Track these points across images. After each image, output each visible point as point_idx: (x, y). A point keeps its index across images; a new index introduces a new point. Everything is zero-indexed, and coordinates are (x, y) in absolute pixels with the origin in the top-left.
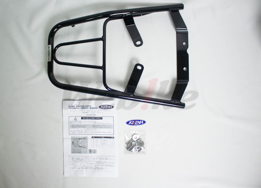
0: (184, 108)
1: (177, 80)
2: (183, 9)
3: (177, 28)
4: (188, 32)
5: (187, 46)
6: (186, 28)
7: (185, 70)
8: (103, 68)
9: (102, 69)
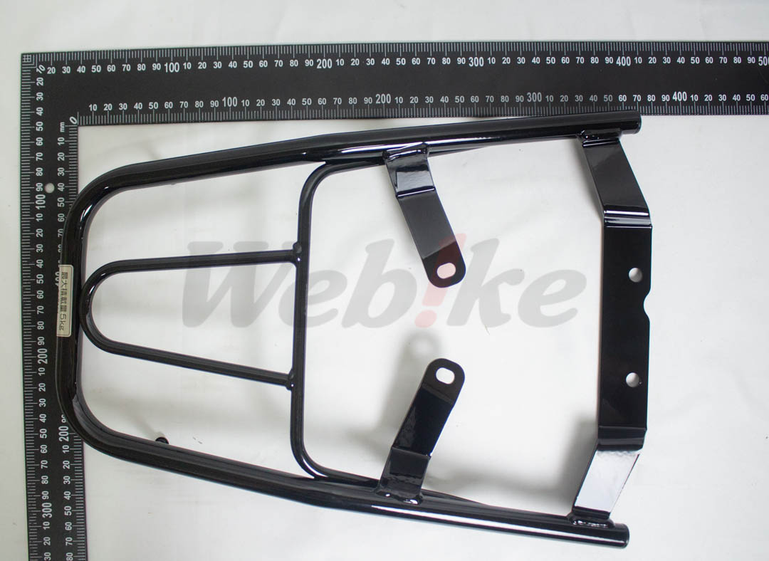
0: (623, 546)
1: (597, 425)
2: (636, 132)
3: (608, 212)
4: (650, 225)
5: (644, 286)
6: (646, 210)
7: (630, 385)
8: (294, 381)
9: (289, 388)
